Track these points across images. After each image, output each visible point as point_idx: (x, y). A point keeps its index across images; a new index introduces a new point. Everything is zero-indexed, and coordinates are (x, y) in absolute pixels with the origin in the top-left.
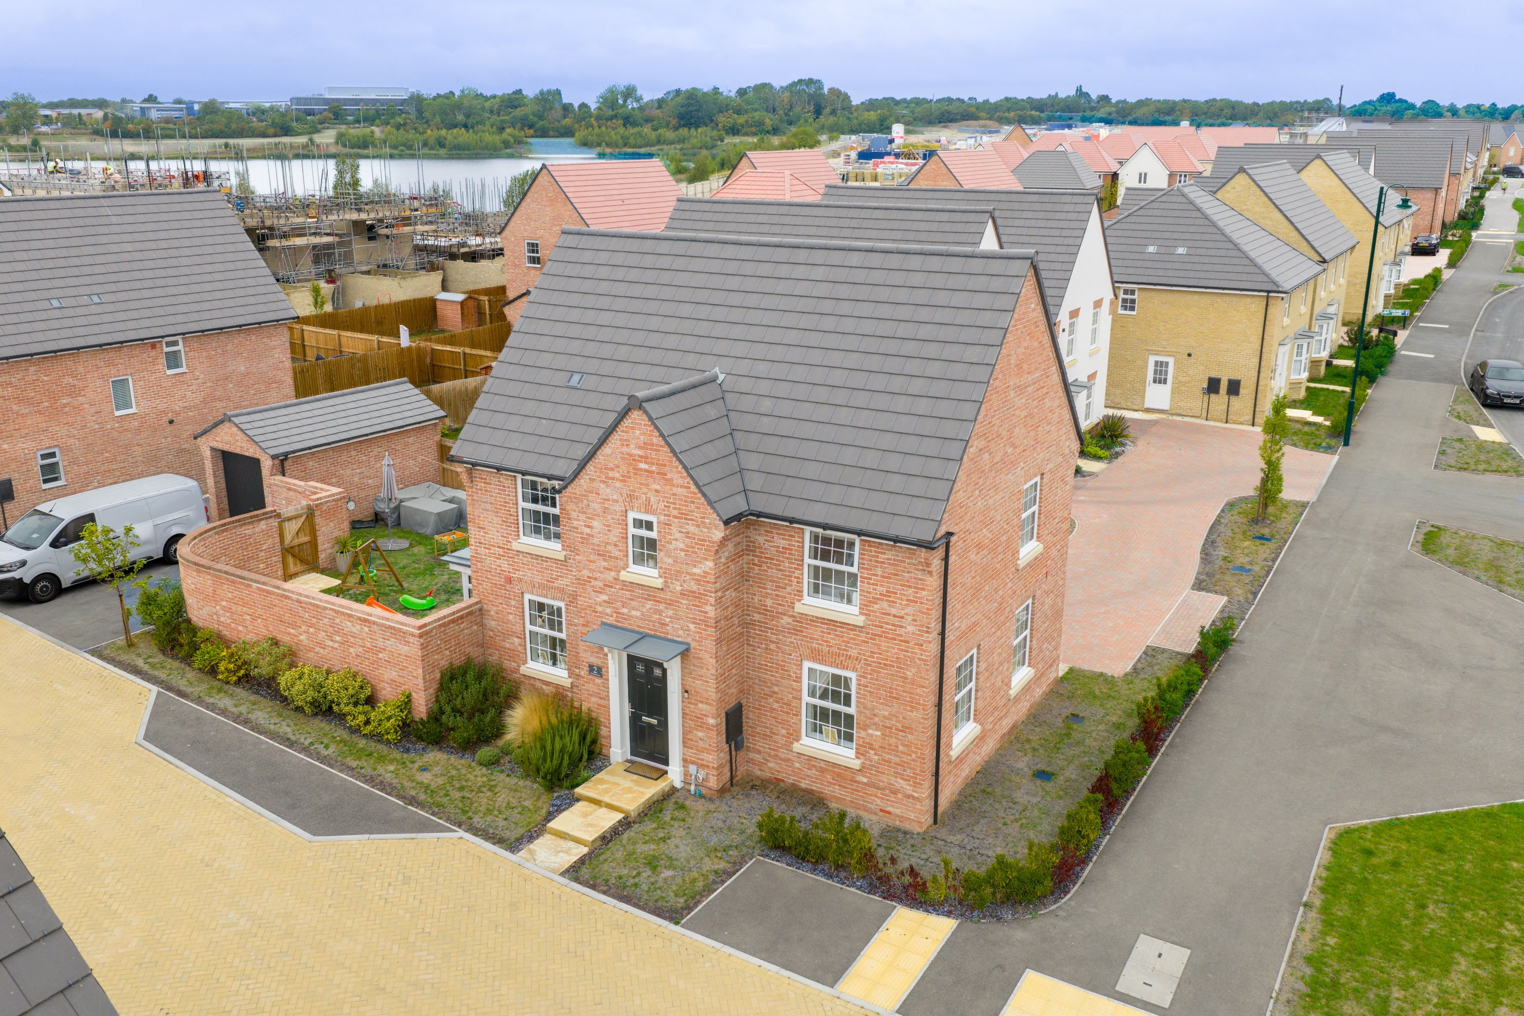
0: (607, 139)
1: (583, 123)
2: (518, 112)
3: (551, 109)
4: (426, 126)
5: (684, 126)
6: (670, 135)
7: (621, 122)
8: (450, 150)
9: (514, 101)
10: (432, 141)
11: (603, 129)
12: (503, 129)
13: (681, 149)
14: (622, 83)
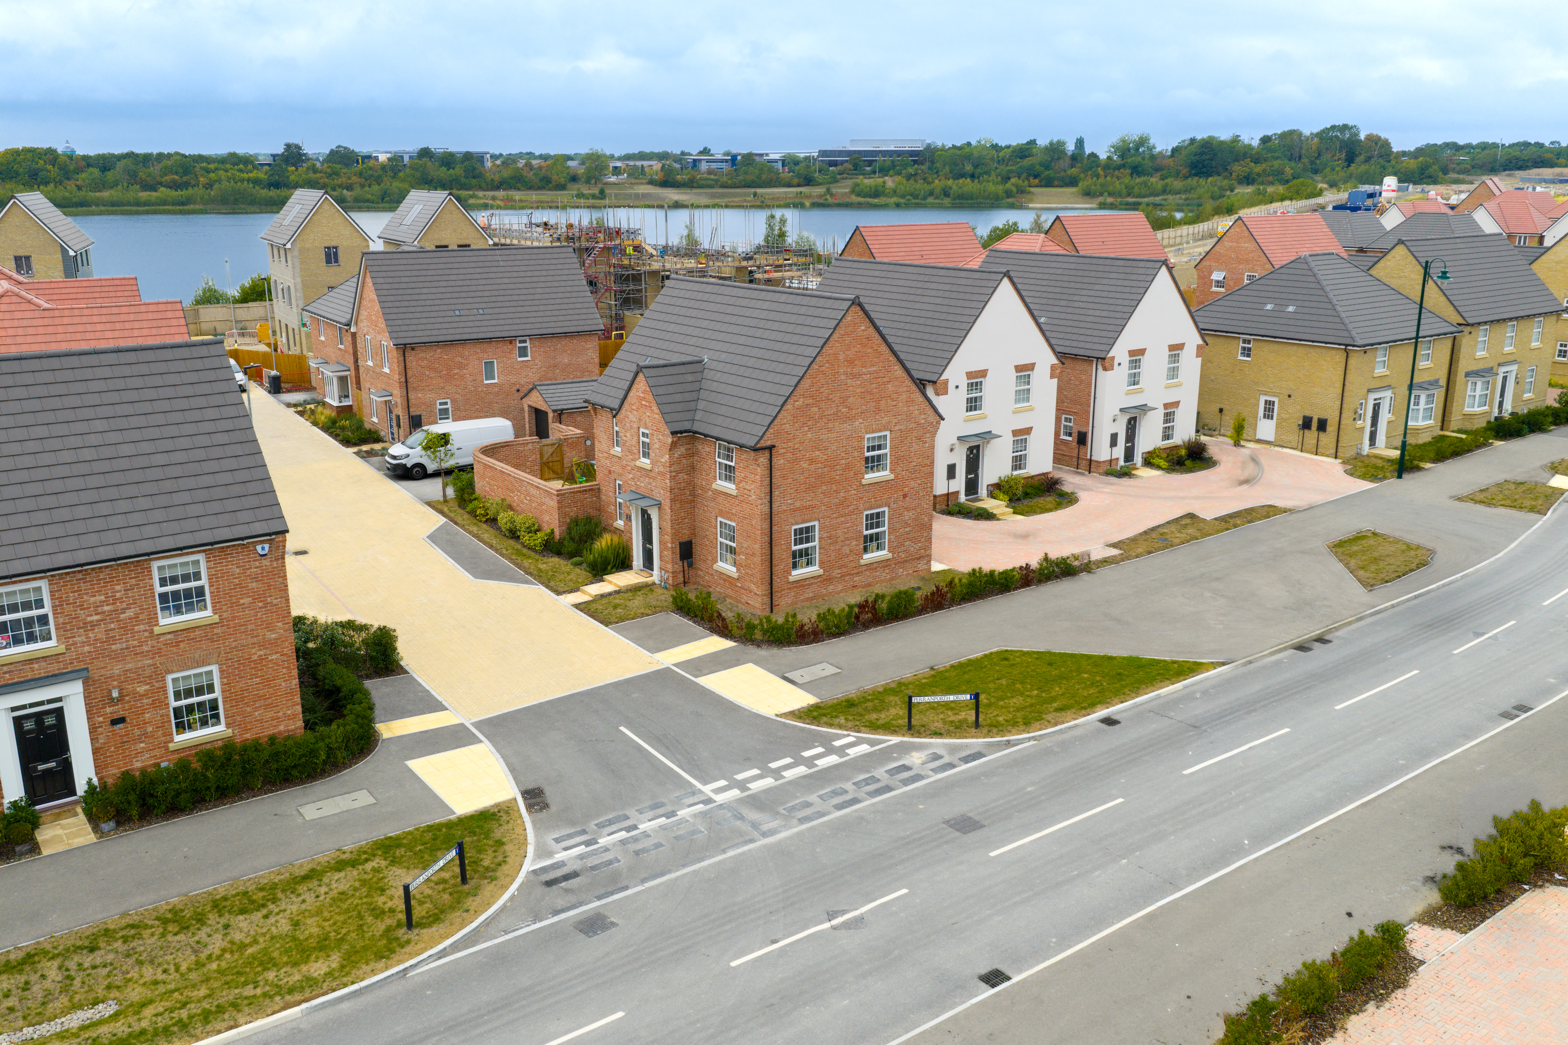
0: (1111, 188)
1: (1090, 173)
2: (1027, 162)
3: (1059, 158)
4: (935, 176)
5: (1196, 175)
6: (1178, 184)
7: (1128, 171)
8: (954, 199)
9: (1024, 151)
10: (938, 191)
11: (1109, 178)
12: (1009, 178)
13: (1186, 199)
14: (1134, 134)
